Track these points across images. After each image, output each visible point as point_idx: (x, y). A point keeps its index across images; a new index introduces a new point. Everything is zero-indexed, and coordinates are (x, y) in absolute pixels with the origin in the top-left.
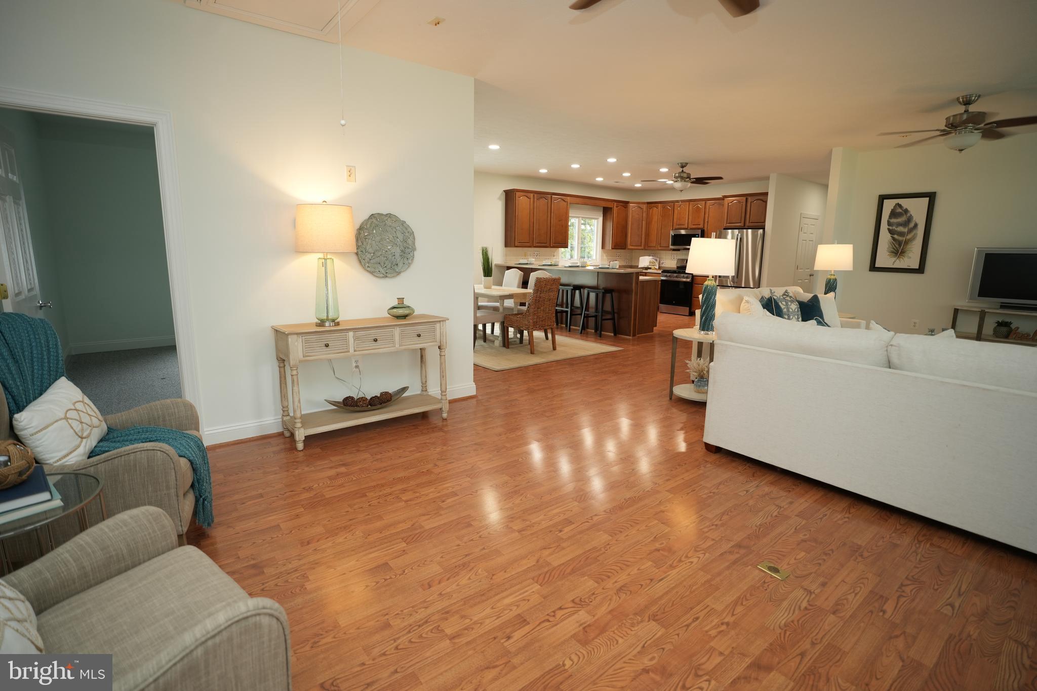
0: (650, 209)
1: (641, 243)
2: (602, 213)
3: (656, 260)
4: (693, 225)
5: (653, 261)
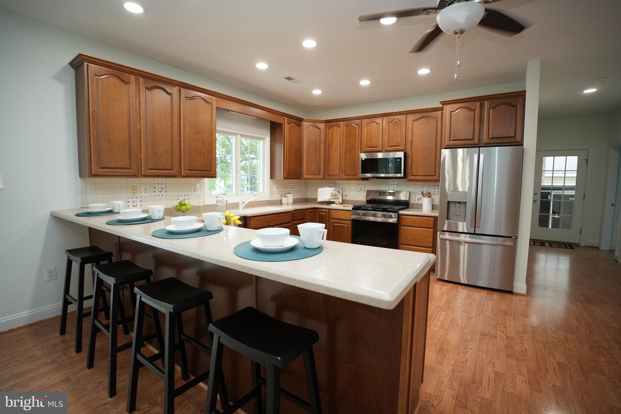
0: (329, 128)
1: (320, 170)
2: (269, 130)
3: (339, 192)
4: (390, 146)
5: (335, 194)
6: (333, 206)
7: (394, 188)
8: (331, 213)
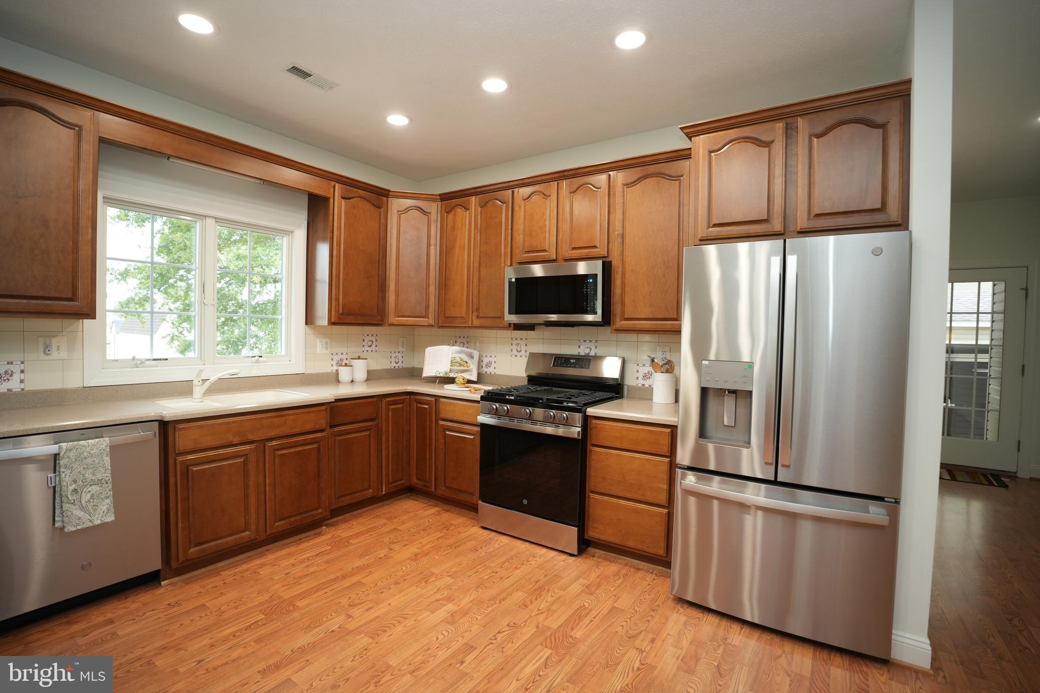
0: (448, 212)
1: (427, 307)
2: (306, 212)
3: (472, 357)
4: (574, 249)
5: (461, 360)
6: (450, 390)
7: (591, 349)
8: (442, 407)
